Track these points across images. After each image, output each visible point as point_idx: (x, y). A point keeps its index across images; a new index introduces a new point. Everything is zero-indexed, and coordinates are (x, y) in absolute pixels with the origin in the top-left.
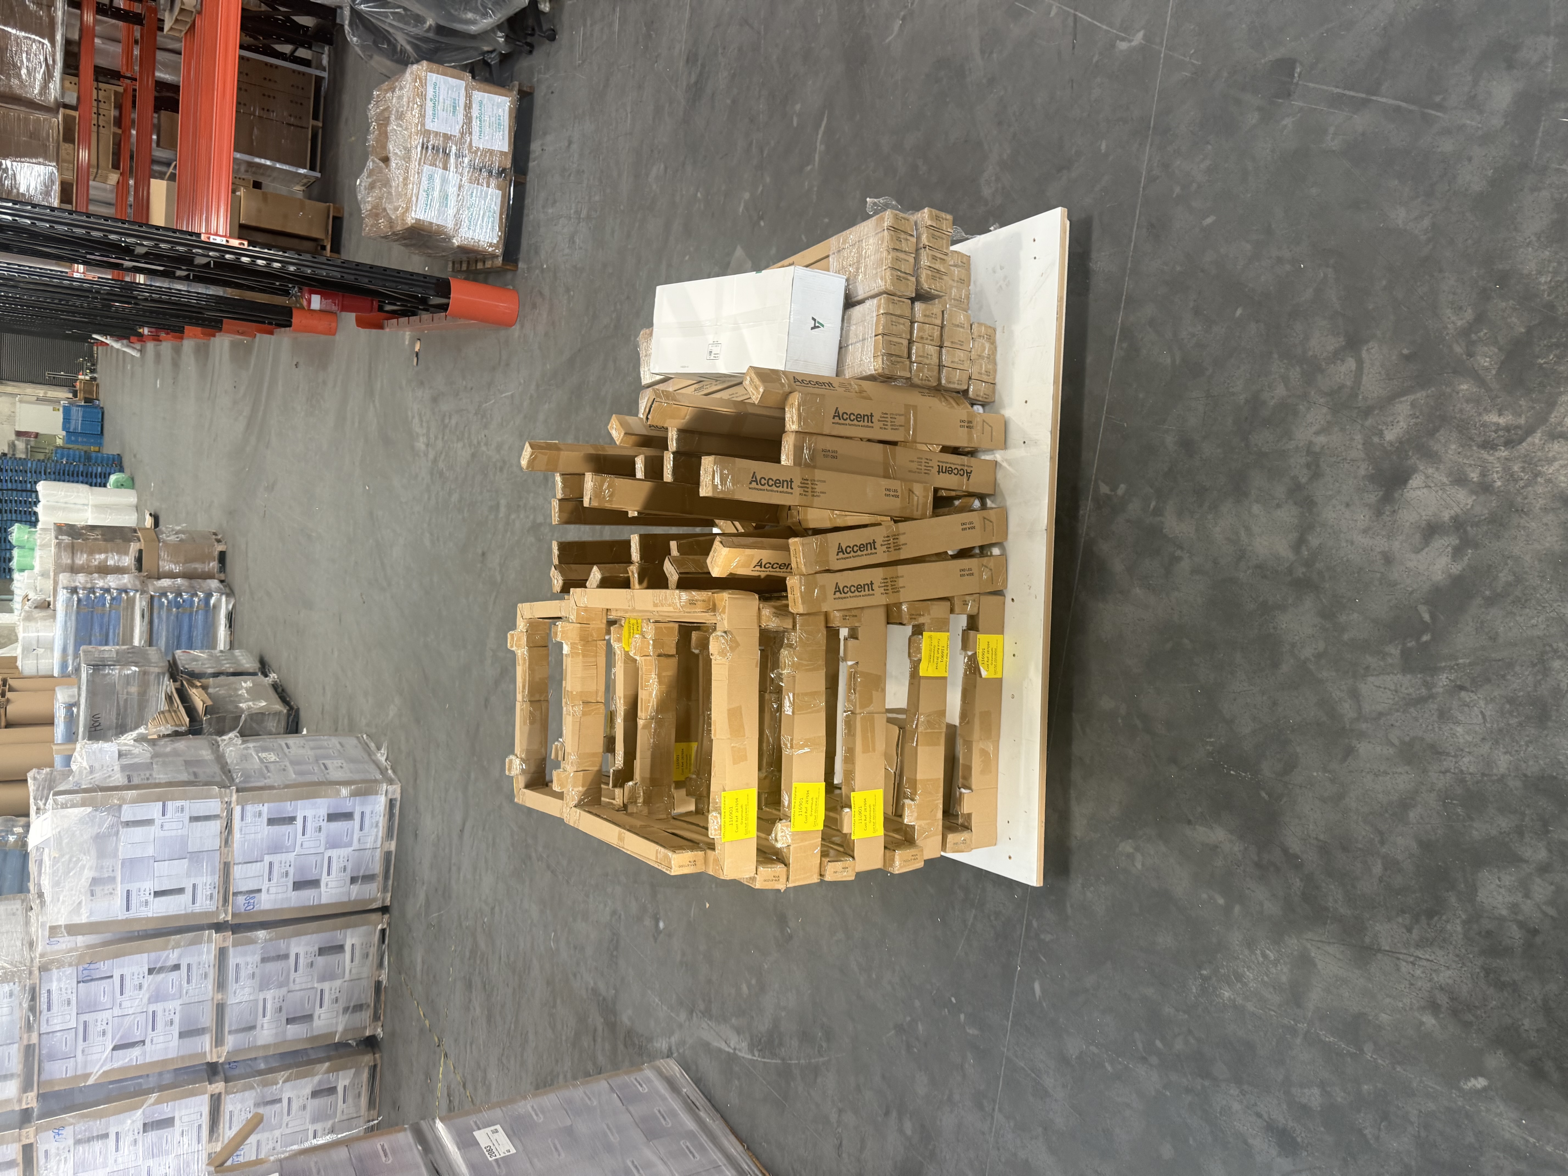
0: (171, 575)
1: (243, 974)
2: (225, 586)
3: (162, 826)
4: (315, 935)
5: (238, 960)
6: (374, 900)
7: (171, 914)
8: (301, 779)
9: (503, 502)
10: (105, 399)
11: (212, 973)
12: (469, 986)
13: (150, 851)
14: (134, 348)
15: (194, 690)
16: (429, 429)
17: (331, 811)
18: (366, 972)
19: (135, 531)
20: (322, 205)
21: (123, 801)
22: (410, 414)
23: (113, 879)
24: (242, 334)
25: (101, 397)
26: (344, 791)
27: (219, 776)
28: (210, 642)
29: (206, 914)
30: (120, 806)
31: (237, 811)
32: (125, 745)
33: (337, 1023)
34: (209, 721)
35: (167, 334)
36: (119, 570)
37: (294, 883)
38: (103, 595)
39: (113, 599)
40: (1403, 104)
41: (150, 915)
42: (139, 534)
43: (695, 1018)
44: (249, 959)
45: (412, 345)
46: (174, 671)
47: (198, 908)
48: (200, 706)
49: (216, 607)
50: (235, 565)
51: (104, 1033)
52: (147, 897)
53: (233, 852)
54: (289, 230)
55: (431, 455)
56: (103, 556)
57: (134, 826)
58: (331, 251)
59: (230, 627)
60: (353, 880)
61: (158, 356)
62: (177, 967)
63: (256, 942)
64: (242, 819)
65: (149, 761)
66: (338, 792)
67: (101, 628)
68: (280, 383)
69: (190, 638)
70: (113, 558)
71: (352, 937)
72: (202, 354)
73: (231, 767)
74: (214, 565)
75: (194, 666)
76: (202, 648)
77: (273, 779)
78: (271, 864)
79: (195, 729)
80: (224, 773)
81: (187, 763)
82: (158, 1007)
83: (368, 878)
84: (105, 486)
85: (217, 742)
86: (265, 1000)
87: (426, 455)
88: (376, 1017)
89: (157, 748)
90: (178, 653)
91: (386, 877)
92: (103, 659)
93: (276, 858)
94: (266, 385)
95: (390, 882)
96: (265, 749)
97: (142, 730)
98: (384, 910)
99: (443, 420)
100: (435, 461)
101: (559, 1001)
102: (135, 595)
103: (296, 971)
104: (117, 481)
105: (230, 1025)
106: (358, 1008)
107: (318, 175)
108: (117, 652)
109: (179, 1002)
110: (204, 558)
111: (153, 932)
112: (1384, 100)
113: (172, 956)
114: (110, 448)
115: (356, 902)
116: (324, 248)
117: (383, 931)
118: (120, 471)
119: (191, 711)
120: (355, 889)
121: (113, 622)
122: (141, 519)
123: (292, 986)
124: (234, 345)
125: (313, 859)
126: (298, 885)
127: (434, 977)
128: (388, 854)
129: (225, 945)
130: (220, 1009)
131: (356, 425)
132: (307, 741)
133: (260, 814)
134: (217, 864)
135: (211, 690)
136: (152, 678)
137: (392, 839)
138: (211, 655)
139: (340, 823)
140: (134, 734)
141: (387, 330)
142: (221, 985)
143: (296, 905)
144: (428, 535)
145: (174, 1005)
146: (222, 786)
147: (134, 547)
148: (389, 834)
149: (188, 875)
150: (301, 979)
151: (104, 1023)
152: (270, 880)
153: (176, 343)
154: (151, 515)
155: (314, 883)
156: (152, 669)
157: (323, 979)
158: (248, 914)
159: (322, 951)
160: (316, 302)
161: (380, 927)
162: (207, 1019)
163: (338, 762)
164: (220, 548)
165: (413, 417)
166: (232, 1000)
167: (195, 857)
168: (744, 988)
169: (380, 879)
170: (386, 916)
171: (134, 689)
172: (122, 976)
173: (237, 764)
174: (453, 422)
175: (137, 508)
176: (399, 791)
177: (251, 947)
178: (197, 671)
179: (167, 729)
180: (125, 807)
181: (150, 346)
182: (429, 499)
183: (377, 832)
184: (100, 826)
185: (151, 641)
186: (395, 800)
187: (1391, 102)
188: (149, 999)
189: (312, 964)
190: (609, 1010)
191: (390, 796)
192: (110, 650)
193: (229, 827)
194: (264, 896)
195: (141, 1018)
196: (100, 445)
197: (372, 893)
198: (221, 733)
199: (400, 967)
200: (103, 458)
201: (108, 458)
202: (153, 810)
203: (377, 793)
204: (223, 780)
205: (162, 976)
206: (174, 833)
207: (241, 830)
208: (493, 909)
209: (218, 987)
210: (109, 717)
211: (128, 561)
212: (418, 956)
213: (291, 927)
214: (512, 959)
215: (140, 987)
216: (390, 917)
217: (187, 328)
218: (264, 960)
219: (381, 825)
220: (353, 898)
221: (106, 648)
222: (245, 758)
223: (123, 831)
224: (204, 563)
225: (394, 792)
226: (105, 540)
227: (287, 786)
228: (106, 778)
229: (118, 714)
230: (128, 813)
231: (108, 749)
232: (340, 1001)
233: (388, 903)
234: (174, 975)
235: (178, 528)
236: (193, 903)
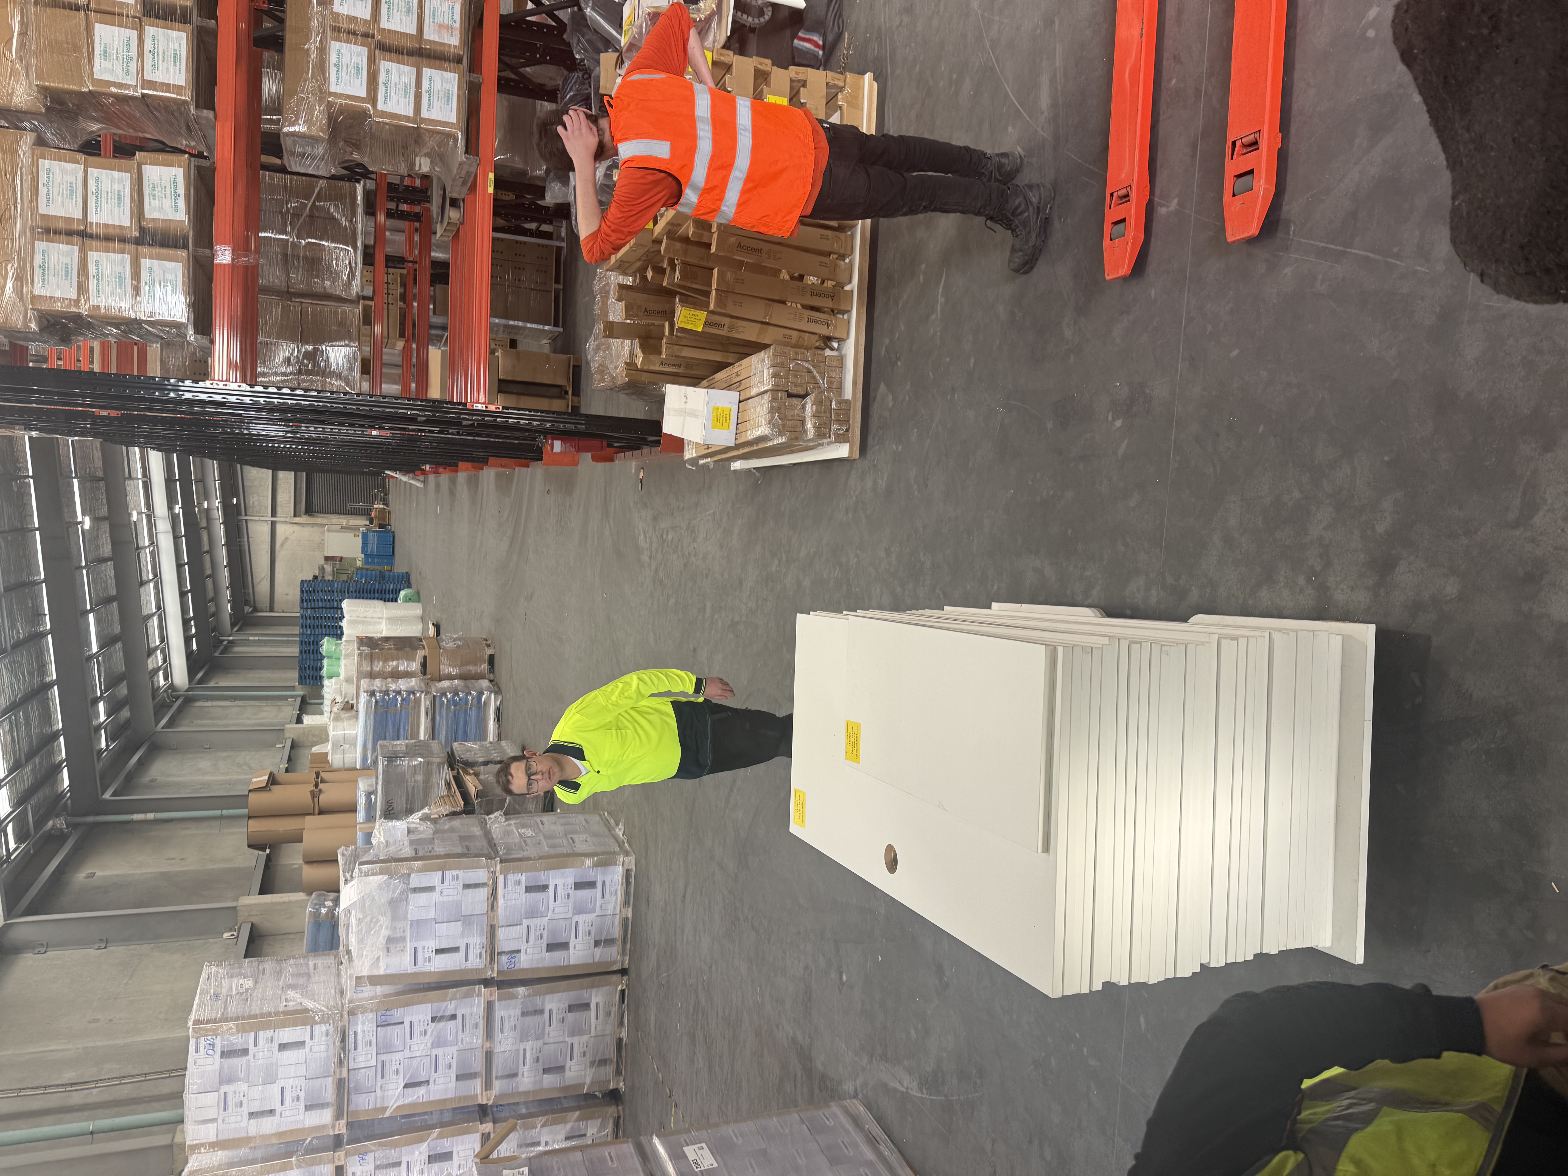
0: (450, 677)
1: (507, 1026)
2: (494, 685)
3: (441, 892)
4: (565, 994)
5: (502, 1013)
6: (615, 962)
7: (449, 969)
8: (553, 851)
9: (709, 604)
10: (396, 525)
11: (482, 1023)
12: (693, 1039)
13: (432, 915)
14: (418, 480)
15: (468, 777)
16: (651, 543)
17: (578, 881)
18: (609, 1029)
19: (421, 640)
20: (565, 356)
21: (411, 870)
22: (636, 531)
23: (404, 939)
24: (504, 467)
25: (392, 522)
26: (588, 862)
27: (487, 849)
28: (482, 735)
29: (478, 970)
30: (409, 875)
31: (501, 879)
32: (413, 823)
33: (585, 1075)
34: (480, 804)
35: (445, 468)
36: (407, 675)
37: (548, 945)
38: (396, 696)
39: (403, 700)
40: (1371, 255)
41: (432, 970)
42: (424, 643)
43: (874, 1062)
44: (512, 1012)
45: (637, 473)
46: (452, 761)
47: (470, 965)
48: (472, 791)
49: (487, 703)
50: (502, 665)
51: (397, 1072)
52: (430, 954)
53: (497, 916)
54: (538, 380)
55: (653, 567)
56: (395, 663)
57: (419, 892)
58: (573, 395)
59: (498, 721)
60: (597, 943)
61: (438, 486)
62: (453, 1017)
63: (517, 998)
64: (505, 887)
65: (431, 836)
66: (583, 863)
67: (394, 725)
68: (535, 507)
69: (465, 731)
70: (403, 664)
71: (596, 996)
72: (474, 484)
73: (496, 842)
74: (485, 666)
75: (467, 756)
76: (475, 740)
77: (530, 852)
78: (528, 927)
79: (468, 809)
80: (490, 846)
81: (462, 838)
82: (440, 1052)
83: (609, 942)
84: (396, 601)
85: (485, 820)
86: (524, 1050)
87: (649, 566)
88: (618, 1072)
89: (438, 826)
90: (455, 745)
91: (624, 941)
92: (395, 752)
93: (533, 922)
94: (524, 509)
95: (628, 947)
96: (524, 826)
97: (426, 810)
98: (623, 972)
99: (662, 536)
100: (656, 571)
101: (765, 1050)
102: (420, 695)
103: (550, 1025)
104: (405, 596)
105: (497, 1072)
106: (603, 1062)
107: (561, 330)
108: (407, 745)
109: (456, 1048)
110: (476, 661)
111: (434, 985)
112: (1356, 251)
113: (450, 1007)
114: (400, 567)
115: (600, 964)
116: (566, 393)
117: (623, 992)
118: (408, 587)
119: (465, 795)
120: (598, 951)
121: (403, 720)
122: (425, 629)
123: (547, 1040)
124: (498, 475)
125: (562, 923)
126: (551, 947)
127: (665, 1032)
128: (625, 920)
129: (492, 999)
130: (489, 1056)
131: (596, 541)
132: (558, 818)
133: (519, 883)
134: (485, 926)
135: (481, 777)
136: (434, 767)
137: (629, 907)
138: (482, 746)
139: (585, 891)
140: (420, 814)
141: (617, 462)
142: (489, 1034)
143: (550, 965)
144: (652, 635)
145: (453, 1050)
146: (489, 857)
147: (420, 654)
148: (626, 902)
149: (462, 935)
150: (554, 1033)
151: (398, 1063)
152: (527, 942)
153: (452, 475)
154: (433, 624)
155: (564, 946)
156: (434, 760)
157: (572, 1034)
158: (510, 971)
159: (571, 1008)
160: (557, 446)
161: (619, 988)
162: (478, 1065)
163: (583, 837)
164: (490, 651)
165: (639, 534)
166: (498, 1049)
167: (467, 920)
168: (913, 1032)
169: (619, 942)
170: (625, 978)
171: (420, 778)
172: (411, 1022)
173: (501, 839)
174: (670, 537)
175: (422, 619)
176: (633, 862)
177: (513, 1001)
178: (470, 760)
179: (446, 809)
180: (412, 875)
181: (431, 477)
182: (652, 604)
183: (617, 899)
184: (394, 892)
185: (433, 736)
186: (631, 870)
187: (1362, 253)
188: (432, 1044)
189: (563, 1020)
190: (805, 1057)
191: (626, 867)
192: (401, 744)
193: (494, 894)
194: (523, 957)
195: (426, 1061)
196: (392, 564)
197: (613, 955)
198: (488, 813)
199: (637, 1026)
200: (394, 576)
201: (398, 576)
202: (434, 878)
203: (615, 864)
204: (490, 853)
205: (441, 1024)
206: (451, 898)
207: (504, 897)
208: (710, 967)
209: (487, 1037)
210: (400, 803)
211: (415, 666)
212: (652, 1014)
213: (545, 985)
214: (727, 1013)
215: (425, 1033)
216: (628, 979)
217: (460, 464)
218: (524, 1014)
219: (619, 893)
220: (596, 960)
221: (398, 742)
222: (507, 833)
223: (411, 896)
224: (476, 665)
225: (629, 863)
226: (397, 649)
227: (541, 858)
228: (398, 851)
229: (407, 800)
230: (416, 880)
231: (400, 826)
232: (588, 1055)
233: (626, 965)
234: (452, 1023)
235: (455, 636)
236: (466, 961)
